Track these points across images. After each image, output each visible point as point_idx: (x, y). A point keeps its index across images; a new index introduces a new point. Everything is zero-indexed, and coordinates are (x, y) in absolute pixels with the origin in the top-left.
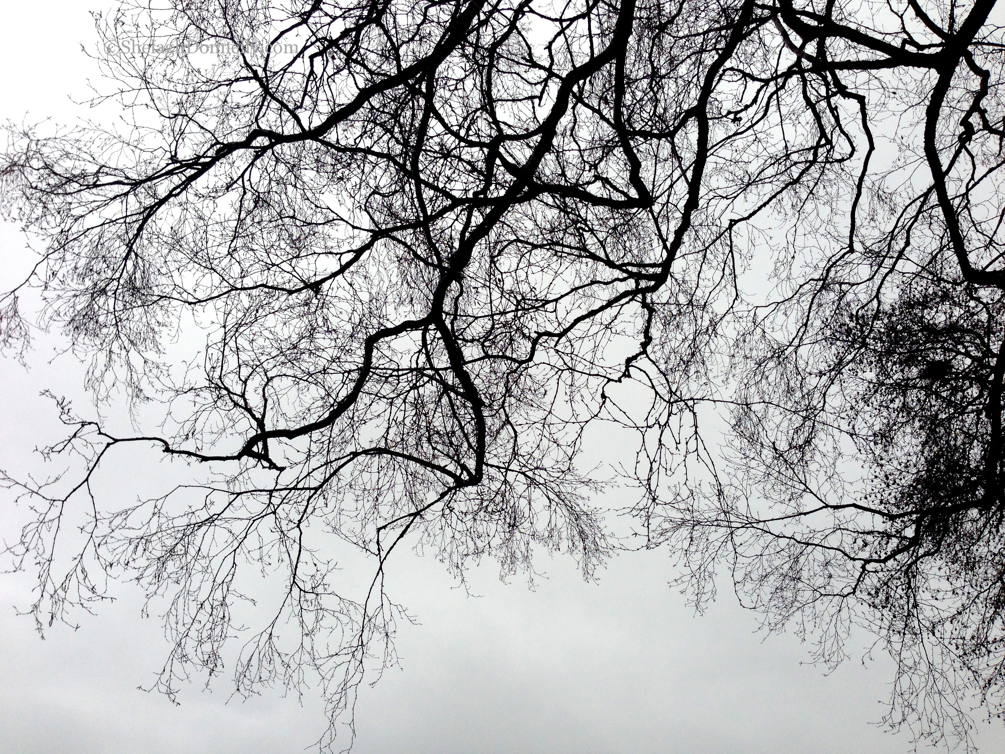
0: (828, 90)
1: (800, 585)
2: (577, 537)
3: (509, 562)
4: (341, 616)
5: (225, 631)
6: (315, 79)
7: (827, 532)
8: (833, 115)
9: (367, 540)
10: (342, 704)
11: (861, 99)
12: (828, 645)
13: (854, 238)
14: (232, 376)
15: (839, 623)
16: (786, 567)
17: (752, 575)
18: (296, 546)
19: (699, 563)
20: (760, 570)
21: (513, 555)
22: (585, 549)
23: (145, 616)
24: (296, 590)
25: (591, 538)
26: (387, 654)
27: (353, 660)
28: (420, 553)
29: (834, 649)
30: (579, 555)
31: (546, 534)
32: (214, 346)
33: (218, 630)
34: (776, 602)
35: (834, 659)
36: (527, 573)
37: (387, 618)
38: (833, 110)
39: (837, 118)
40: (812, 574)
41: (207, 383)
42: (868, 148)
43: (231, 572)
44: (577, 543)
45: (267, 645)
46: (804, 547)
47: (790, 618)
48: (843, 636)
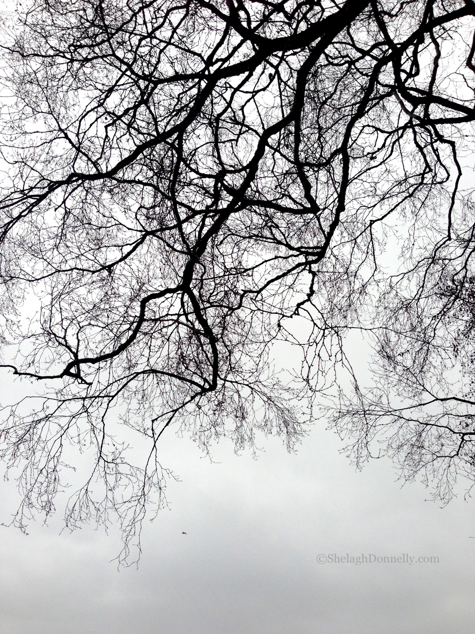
0: (432, 138)
1: (424, 451)
2: (283, 425)
3: (239, 442)
4: (131, 478)
5: (56, 488)
6: (109, 140)
7: (439, 416)
8: (436, 154)
9: (146, 428)
10: (132, 533)
11: (452, 144)
12: (442, 489)
13: (451, 231)
14: (58, 326)
15: (449, 474)
16: (414, 439)
17: (392, 445)
18: (102, 434)
19: (357, 438)
20: (398, 442)
21: (242, 437)
22: (287, 432)
23: (6, 480)
24: (102, 461)
25: (291, 424)
26: (160, 500)
27: (139, 505)
28: (180, 436)
29: (447, 491)
30: (284, 436)
31: (263, 424)
32: (46, 307)
33: (51, 487)
34: (408, 462)
35: (447, 497)
36: (252, 449)
37: (160, 478)
38: (435, 151)
39: (438, 156)
40: (430, 443)
41: (42, 331)
42: (458, 174)
43: (60, 450)
44: (282, 429)
45: (85, 497)
46: (425, 426)
47: (418, 472)
48: (452, 482)
